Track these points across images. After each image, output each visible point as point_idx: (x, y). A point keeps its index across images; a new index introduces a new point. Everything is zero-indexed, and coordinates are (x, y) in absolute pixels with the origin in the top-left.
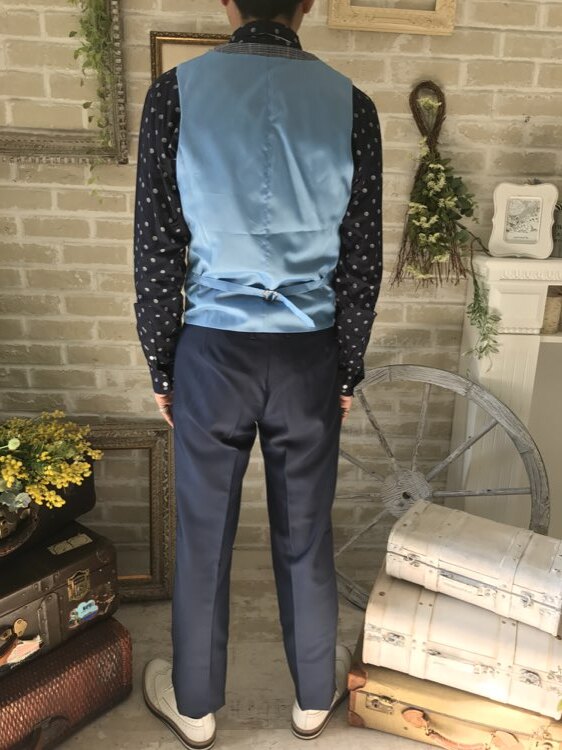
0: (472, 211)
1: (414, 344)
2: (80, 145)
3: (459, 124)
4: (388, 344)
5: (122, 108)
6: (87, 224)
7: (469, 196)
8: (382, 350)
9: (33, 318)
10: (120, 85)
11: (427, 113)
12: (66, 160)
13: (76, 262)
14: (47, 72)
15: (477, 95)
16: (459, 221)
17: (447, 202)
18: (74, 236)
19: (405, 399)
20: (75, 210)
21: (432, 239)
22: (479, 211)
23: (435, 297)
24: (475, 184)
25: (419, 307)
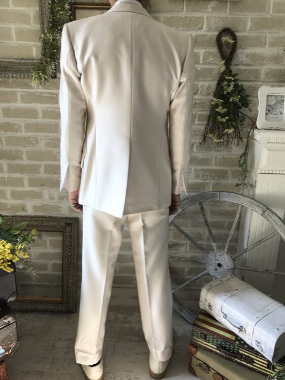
1: (219, 178)
4: (204, 178)
6: (37, 111)
8: (201, 181)
9: (9, 162)
13: (32, 131)
14: (13, 27)
17: (234, 99)
18: (29, 118)
20: (30, 103)
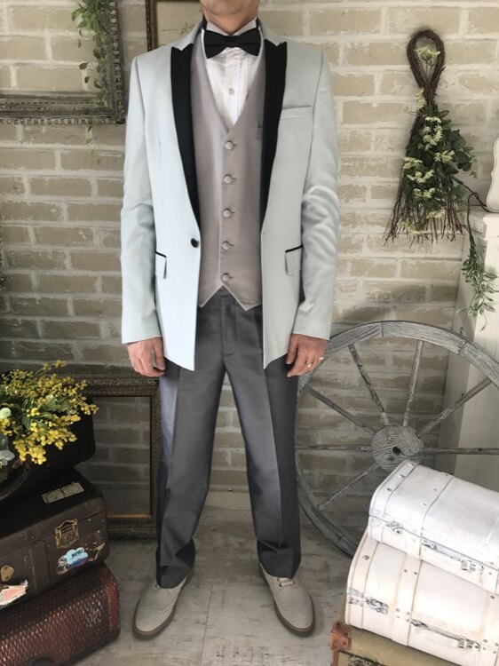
0: (470, 165)
1: (409, 299)
2: (79, 107)
3: (459, 74)
4: (382, 300)
5: (118, 68)
6: (89, 183)
7: (467, 150)
8: (376, 305)
9: (42, 272)
10: (115, 45)
11: (424, 64)
12: (66, 121)
13: (80, 219)
14: (48, 36)
15: (479, 43)
16: (456, 176)
17: (443, 156)
18: (77, 196)
19: (398, 354)
20: (77, 169)
21: (428, 194)
22: (477, 166)
23: (431, 253)
24: (474, 137)
25: (414, 262)
